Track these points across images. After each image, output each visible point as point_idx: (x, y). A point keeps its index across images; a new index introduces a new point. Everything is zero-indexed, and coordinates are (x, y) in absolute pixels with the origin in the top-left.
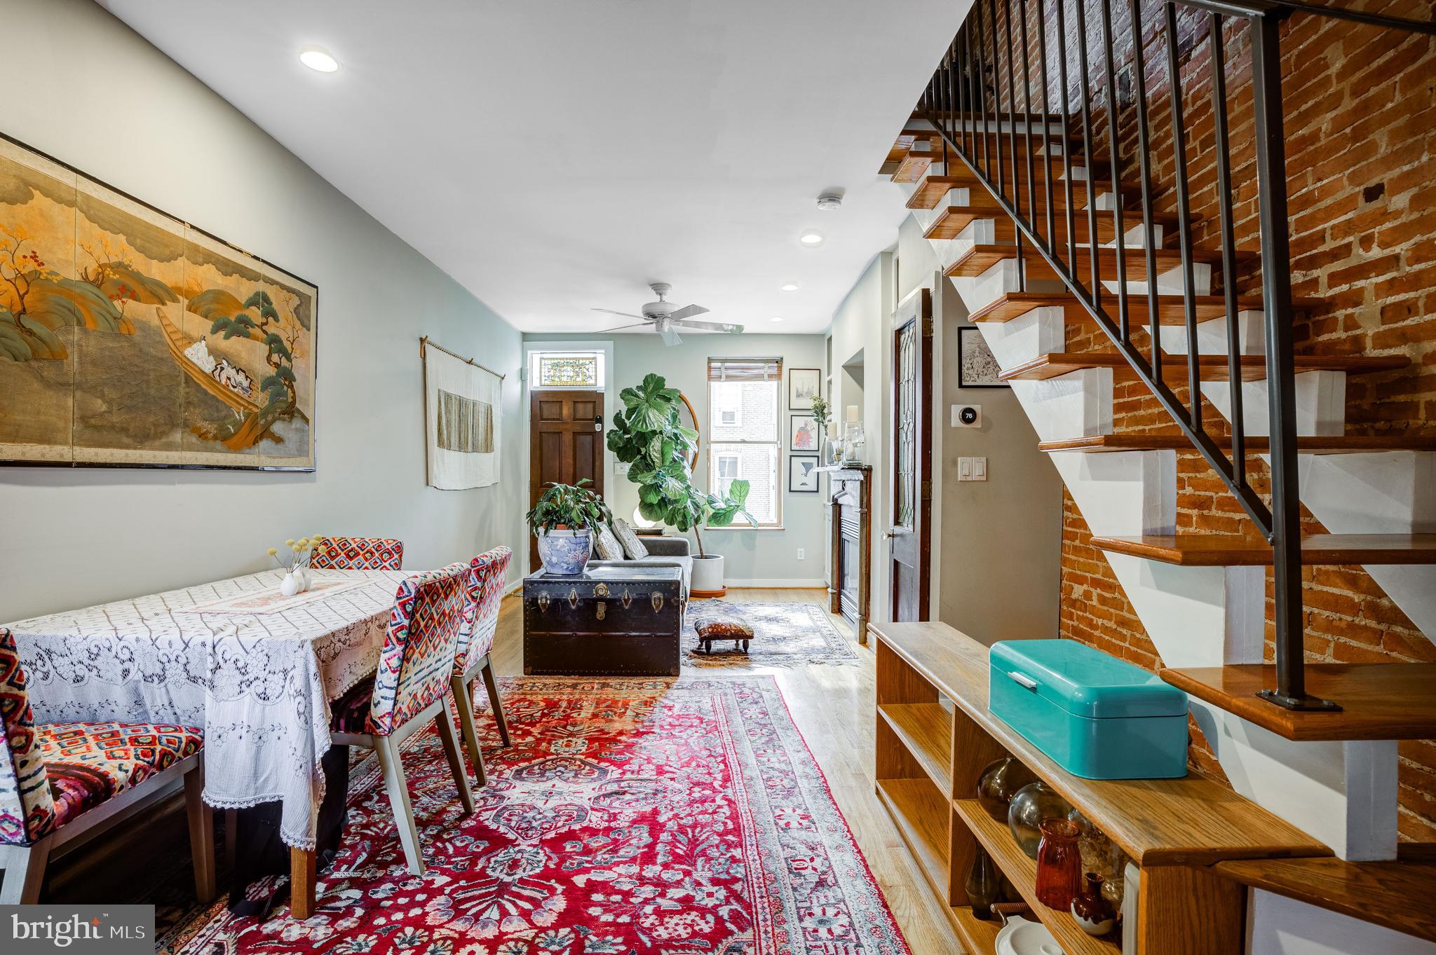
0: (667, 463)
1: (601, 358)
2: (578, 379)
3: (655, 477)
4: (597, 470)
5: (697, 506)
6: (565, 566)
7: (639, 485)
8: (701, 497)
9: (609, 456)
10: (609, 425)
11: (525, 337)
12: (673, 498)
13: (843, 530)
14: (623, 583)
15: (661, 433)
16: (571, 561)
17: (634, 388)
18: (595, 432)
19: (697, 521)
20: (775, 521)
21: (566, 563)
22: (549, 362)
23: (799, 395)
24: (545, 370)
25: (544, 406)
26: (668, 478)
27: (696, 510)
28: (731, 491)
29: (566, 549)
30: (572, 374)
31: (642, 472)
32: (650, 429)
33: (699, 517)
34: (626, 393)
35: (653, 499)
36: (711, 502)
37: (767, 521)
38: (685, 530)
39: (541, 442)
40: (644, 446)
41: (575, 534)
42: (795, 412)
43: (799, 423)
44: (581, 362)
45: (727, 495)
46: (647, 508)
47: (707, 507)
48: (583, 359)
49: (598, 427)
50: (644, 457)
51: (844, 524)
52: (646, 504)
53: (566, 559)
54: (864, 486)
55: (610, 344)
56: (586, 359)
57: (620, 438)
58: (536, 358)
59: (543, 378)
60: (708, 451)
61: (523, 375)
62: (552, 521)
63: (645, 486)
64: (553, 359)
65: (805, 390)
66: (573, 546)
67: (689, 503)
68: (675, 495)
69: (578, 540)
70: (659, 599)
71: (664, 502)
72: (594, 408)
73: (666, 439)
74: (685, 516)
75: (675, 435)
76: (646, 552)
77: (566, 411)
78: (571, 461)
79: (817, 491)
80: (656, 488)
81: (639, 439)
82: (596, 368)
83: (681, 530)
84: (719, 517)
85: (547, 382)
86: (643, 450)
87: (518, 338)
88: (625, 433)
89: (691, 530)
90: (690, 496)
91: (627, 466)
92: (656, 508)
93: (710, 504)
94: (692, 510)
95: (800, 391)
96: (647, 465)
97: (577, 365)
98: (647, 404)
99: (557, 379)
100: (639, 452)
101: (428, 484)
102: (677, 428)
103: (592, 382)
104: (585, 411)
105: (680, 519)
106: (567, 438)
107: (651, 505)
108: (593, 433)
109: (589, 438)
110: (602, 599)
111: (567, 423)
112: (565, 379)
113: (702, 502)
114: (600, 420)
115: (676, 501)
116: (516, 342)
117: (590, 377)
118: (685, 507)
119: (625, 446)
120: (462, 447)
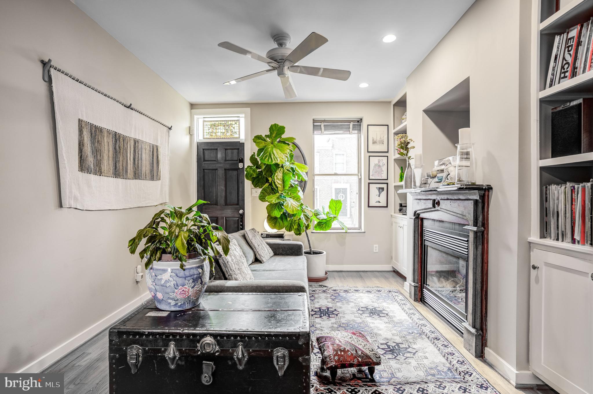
0: (287, 188)
1: (242, 121)
2: (227, 134)
3: (278, 198)
4: (240, 193)
5: (307, 218)
6: (173, 303)
7: (267, 204)
8: (309, 211)
9: (248, 184)
10: (248, 163)
11: (193, 106)
12: (291, 213)
13: (425, 238)
14: (235, 336)
15: (282, 167)
16: (179, 297)
17: (264, 136)
18: (239, 169)
19: (307, 227)
20: (357, 226)
21: (173, 299)
22: (209, 123)
23: (374, 142)
24: (206, 129)
25: (206, 152)
26: (288, 199)
27: (307, 220)
28: (330, 207)
29: (172, 284)
30: (224, 131)
31: (269, 194)
32: (274, 162)
33: (308, 225)
34: (258, 139)
35: (277, 214)
36: (316, 215)
37: (352, 226)
38: (300, 234)
39: (204, 176)
40: (271, 176)
41: (182, 266)
42: (371, 154)
43: (374, 161)
44: (229, 123)
45: (327, 210)
46: (272, 220)
47: (314, 218)
48: (231, 121)
49: (241, 165)
50: (271, 184)
51: (426, 233)
52: (272, 217)
53: (173, 295)
54: (480, 205)
55: (248, 110)
56: (233, 121)
57: (254, 171)
58: (201, 121)
59: (205, 134)
60: (313, 180)
61: (190, 131)
62: (157, 249)
63: (271, 204)
64: (212, 121)
65: (378, 139)
66: (180, 281)
67: (302, 216)
68: (293, 211)
69: (187, 273)
70: (284, 357)
71: (285, 216)
72: (238, 153)
73: (286, 171)
74: (299, 225)
75: (292, 168)
76: (272, 253)
77: (220, 155)
78: (223, 188)
79: (387, 207)
80: (279, 205)
81: (267, 172)
82: (239, 127)
83: (296, 234)
84: (321, 224)
85: (207, 137)
86: (270, 179)
87: (188, 107)
88: (258, 168)
89: (304, 234)
90: (302, 211)
91: (259, 190)
92: (279, 220)
93: (316, 216)
94: (304, 221)
95: (375, 140)
96: (273, 189)
97: (226, 125)
98: (272, 145)
99: (214, 134)
100: (267, 181)
101: (61, 206)
102: (293, 164)
103: (236, 136)
104: (232, 155)
105: (296, 227)
106: (221, 173)
107: (276, 218)
108: (238, 169)
109: (235, 173)
110: (209, 357)
111: (221, 163)
112: (219, 134)
113: (310, 214)
114: (242, 161)
115: (294, 215)
116: (186, 109)
117: (235, 132)
118: (300, 219)
119: (258, 177)
120: (117, 174)
